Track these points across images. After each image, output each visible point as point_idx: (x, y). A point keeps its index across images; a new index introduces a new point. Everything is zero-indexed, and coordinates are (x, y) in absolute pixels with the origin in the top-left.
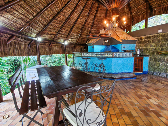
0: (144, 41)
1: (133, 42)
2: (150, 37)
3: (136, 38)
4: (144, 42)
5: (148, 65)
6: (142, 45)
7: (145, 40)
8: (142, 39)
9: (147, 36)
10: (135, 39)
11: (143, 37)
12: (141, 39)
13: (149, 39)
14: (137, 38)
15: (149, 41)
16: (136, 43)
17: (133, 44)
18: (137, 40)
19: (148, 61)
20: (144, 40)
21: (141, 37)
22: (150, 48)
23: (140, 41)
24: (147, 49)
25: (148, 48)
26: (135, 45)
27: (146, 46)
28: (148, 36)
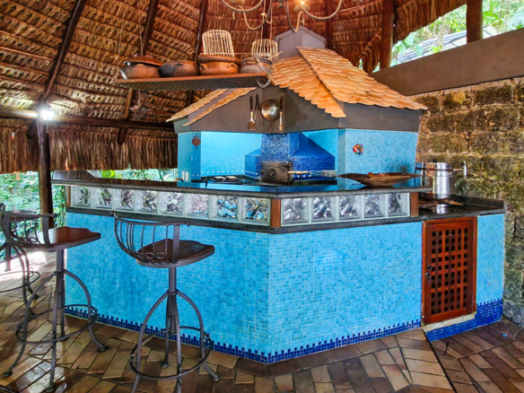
0: (471, 115)
1: (401, 119)
2: (504, 95)
3: (419, 101)
4: (465, 123)
5: (503, 263)
6: (457, 137)
7: (475, 108)
8: (457, 105)
9: (487, 85)
10: (412, 103)
11: (459, 94)
12: (449, 103)
13: (498, 105)
14: (424, 101)
15: (498, 115)
16: (423, 126)
17: (402, 133)
18: (424, 112)
19: (503, 241)
20: (464, 111)
21: (447, 92)
22: (508, 160)
23: (443, 118)
24: (488, 164)
25: (494, 156)
26: (414, 137)
27: (483, 144)
28: (495, 84)
